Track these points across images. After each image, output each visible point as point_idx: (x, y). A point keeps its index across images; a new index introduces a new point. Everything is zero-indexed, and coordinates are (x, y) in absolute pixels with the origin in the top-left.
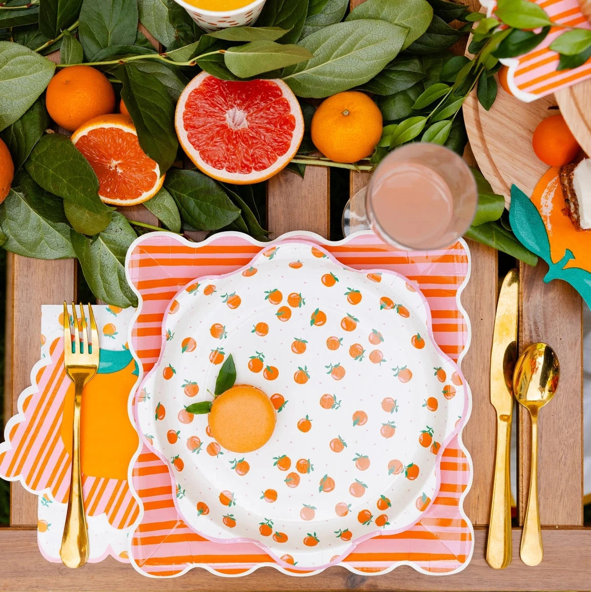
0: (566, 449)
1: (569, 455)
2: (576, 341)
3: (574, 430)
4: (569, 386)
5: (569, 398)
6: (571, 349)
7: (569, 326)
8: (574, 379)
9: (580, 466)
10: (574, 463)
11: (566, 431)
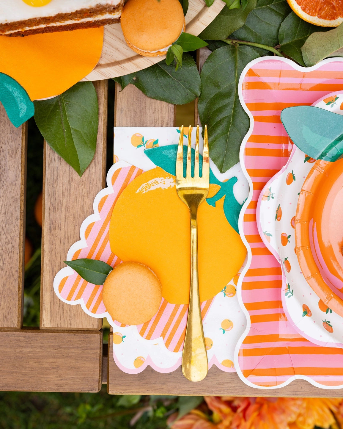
0: (4, 254)
1: (7, 260)
2: (17, 149)
3: (12, 236)
4: (8, 194)
5: (8, 204)
6: (11, 157)
7: (10, 135)
8: (14, 187)
9: (17, 271)
10: (11, 267)
11: (5, 237)
